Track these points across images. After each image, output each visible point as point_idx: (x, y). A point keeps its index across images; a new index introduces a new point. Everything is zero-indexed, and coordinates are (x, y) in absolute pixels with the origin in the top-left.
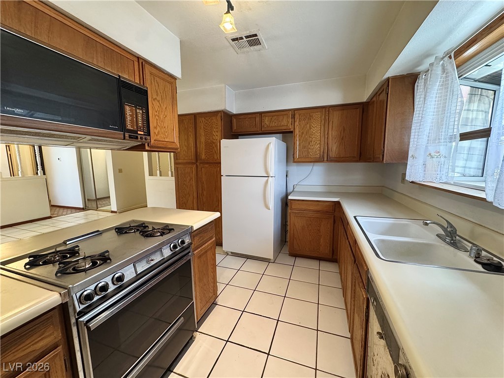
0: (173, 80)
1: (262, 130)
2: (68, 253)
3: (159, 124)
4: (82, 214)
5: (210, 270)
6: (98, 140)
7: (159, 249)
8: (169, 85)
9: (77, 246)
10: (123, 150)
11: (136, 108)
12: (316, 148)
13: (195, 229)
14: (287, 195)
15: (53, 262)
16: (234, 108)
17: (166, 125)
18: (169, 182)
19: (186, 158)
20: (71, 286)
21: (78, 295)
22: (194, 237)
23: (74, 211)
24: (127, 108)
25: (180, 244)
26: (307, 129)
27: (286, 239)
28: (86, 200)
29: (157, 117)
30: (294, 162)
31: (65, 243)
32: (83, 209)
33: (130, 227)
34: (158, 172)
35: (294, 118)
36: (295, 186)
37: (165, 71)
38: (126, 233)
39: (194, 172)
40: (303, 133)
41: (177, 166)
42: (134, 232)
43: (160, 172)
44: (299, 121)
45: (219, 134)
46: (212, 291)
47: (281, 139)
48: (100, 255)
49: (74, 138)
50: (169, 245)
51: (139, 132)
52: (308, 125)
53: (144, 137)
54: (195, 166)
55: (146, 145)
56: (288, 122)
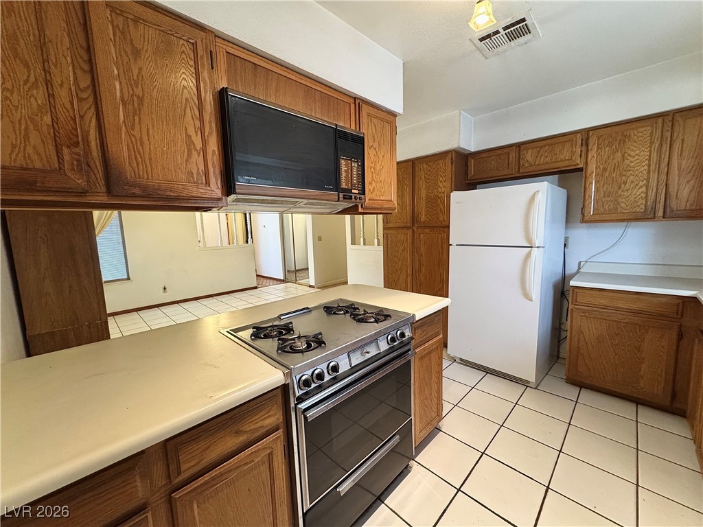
0: (393, 118)
1: (521, 171)
2: (284, 329)
3: (374, 178)
4: (282, 286)
5: (434, 380)
6: (312, 204)
7: (374, 340)
8: (387, 126)
9: (291, 323)
10: (334, 214)
11: (351, 160)
12: (636, 194)
13: (417, 319)
14: (564, 279)
15: (272, 337)
16: (472, 143)
17: (382, 179)
18: (376, 254)
19: (400, 221)
20: (292, 367)
21: (298, 377)
22: (415, 330)
23: (275, 282)
24: (343, 162)
25: (399, 338)
26: (616, 161)
27: (559, 352)
28: (286, 271)
29: (372, 170)
30: (583, 221)
31: (279, 317)
32: (283, 281)
33: (339, 306)
34: (362, 240)
35: (587, 145)
36: (582, 264)
37: (384, 107)
38: (335, 313)
39: (409, 240)
40: (605, 170)
41: (387, 232)
42: (344, 314)
43: (364, 239)
44: (598, 148)
45: (448, 184)
46: (435, 410)
47: (557, 183)
48: (315, 336)
49: (292, 203)
50: (386, 335)
51: (353, 191)
52: (619, 155)
53: (358, 196)
54: (410, 232)
55: (360, 206)
56: (573, 153)
